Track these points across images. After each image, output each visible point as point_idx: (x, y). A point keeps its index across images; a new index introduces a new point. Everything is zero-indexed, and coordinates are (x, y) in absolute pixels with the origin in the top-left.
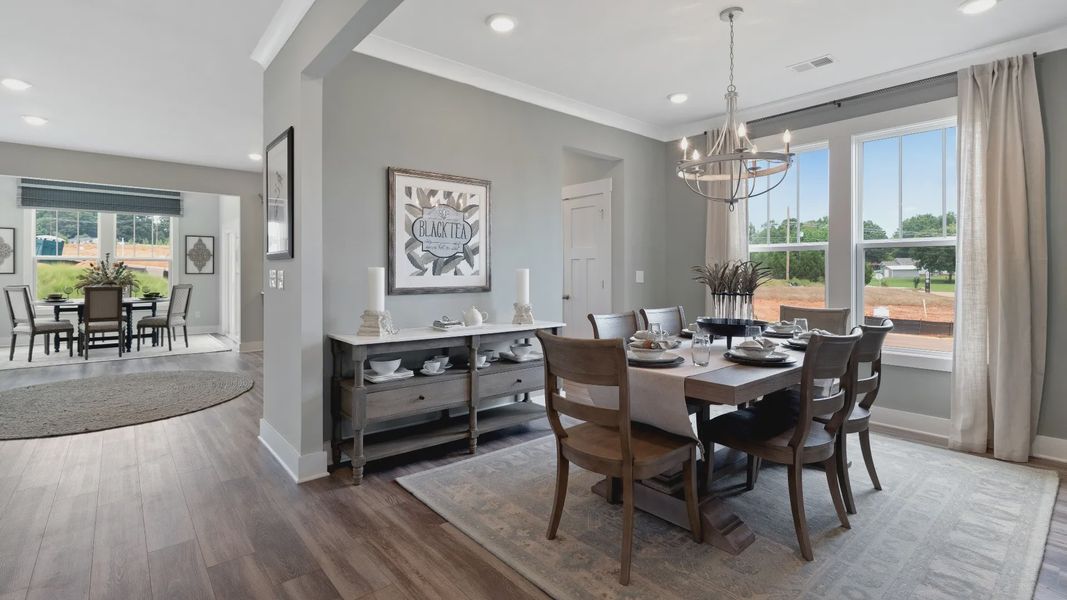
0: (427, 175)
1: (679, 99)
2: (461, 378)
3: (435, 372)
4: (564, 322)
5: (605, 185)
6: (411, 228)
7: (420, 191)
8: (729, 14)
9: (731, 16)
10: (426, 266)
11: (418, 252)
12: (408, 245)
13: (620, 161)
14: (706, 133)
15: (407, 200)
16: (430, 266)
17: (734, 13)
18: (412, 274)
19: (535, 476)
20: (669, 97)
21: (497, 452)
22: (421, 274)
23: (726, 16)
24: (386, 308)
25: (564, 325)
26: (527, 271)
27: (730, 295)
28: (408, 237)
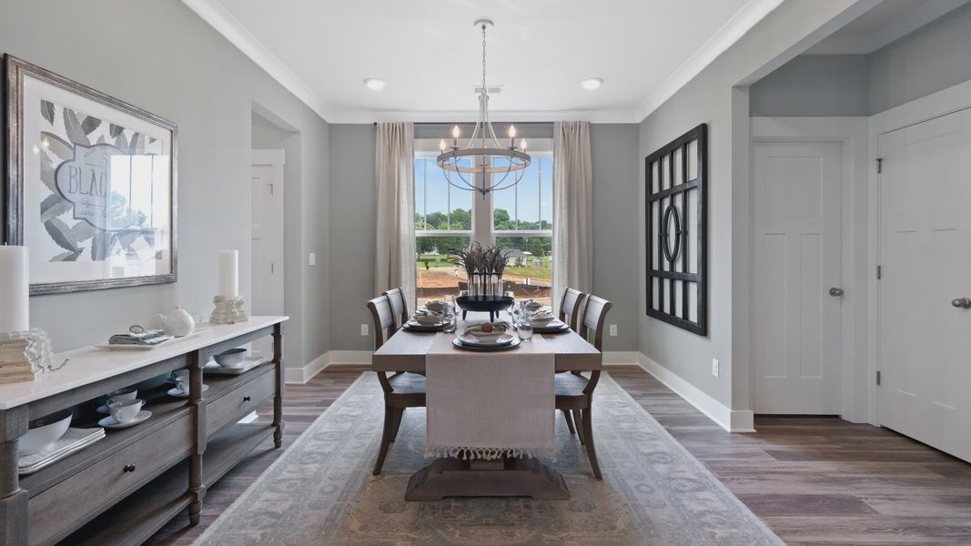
0: (84, 91)
1: (375, 85)
2: (182, 416)
3: (133, 421)
4: (285, 315)
5: (277, 156)
6: (53, 178)
7: (68, 113)
8: (484, 23)
9: (484, 27)
10: (80, 245)
11: (67, 220)
12: (45, 208)
13: (296, 132)
14: (375, 124)
15: (45, 125)
16: (86, 245)
17: (488, 25)
18: (55, 259)
19: (325, 513)
20: (365, 81)
21: (235, 505)
22: (71, 258)
23: (480, 25)
24: (32, 324)
25: (287, 318)
26: (237, 252)
27: (480, 275)
28: (46, 192)
